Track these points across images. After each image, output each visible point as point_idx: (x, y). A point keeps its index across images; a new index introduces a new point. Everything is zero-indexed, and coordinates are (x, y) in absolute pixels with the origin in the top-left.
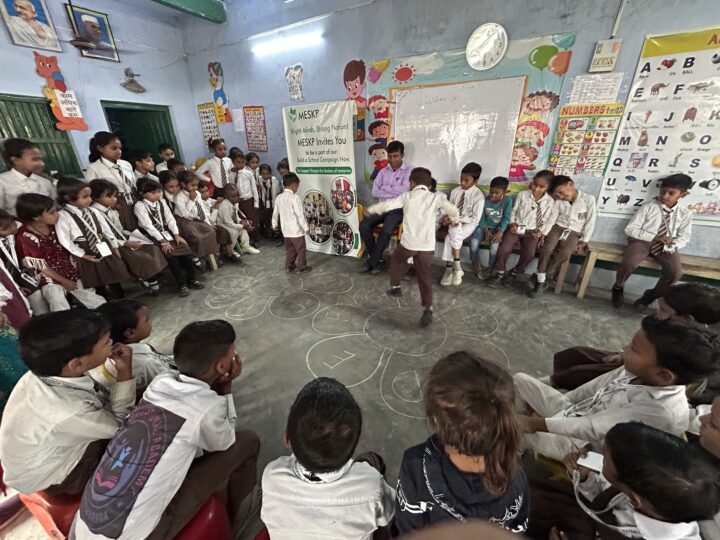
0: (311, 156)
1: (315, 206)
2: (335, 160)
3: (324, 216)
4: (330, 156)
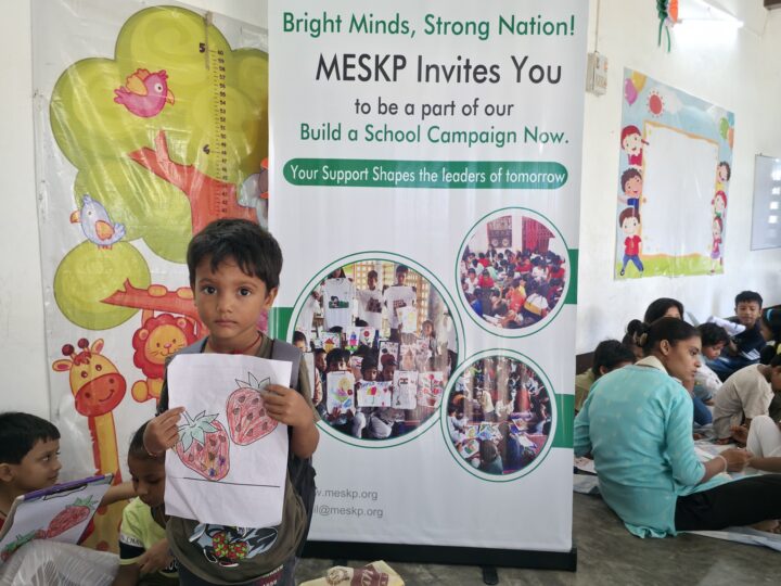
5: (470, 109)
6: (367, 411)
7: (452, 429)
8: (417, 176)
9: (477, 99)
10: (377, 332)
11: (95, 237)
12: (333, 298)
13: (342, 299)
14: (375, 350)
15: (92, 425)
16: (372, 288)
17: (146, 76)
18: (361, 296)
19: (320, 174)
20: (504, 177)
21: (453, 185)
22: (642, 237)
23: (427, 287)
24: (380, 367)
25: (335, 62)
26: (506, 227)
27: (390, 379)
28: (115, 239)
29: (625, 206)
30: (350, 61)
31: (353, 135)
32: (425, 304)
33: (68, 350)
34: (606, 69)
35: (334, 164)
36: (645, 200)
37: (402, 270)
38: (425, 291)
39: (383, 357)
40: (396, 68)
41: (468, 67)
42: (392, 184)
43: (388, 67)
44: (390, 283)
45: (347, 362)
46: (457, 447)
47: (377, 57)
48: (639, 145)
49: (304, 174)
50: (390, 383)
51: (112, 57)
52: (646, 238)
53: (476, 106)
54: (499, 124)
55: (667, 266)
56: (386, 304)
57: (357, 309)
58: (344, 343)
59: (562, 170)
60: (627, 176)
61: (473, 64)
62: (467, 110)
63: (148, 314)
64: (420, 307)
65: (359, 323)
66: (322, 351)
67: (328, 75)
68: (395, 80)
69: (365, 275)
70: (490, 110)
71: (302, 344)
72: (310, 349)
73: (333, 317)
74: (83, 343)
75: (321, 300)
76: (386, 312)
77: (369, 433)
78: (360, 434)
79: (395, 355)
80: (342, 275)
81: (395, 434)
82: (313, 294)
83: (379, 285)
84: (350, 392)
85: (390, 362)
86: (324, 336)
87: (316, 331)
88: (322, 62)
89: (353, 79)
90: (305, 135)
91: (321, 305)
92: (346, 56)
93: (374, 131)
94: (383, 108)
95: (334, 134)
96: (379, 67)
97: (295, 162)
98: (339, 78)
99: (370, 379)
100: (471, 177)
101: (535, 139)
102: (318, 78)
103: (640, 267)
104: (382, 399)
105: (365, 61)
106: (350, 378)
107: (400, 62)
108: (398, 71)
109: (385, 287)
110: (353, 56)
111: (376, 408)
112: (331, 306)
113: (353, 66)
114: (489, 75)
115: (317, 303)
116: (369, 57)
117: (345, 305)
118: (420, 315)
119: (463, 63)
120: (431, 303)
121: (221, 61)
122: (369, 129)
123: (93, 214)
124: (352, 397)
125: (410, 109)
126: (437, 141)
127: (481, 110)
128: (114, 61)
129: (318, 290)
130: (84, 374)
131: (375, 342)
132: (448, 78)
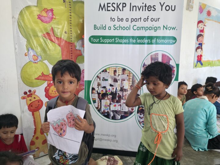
0: (117, 24)
1: (115, 81)
2: (156, 29)
3: (126, 90)
4: (149, 24)
5: (146, 20)
6: (113, 111)
7: (138, 117)
8: (129, 41)
9: (148, 16)
10: (116, 88)
11: (32, 60)
12: (103, 78)
13: (106, 78)
14: (116, 94)
15: (33, 115)
16: (115, 75)
17: (47, 11)
18: (112, 77)
19: (100, 40)
20: (156, 41)
21: (140, 44)
22: (203, 55)
23: (132, 75)
24: (117, 99)
25: (104, 5)
26: (156, 57)
27: (120, 102)
28: (38, 60)
29: (198, 46)
30: (109, 5)
31: (110, 28)
32: (131, 80)
33: (25, 93)
34: (193, 3)
35: (104, 37)
36: (204, 44)
37: (124, 70)
38: (131, 76)
39: (118, 96)
40: (123, 7)
41: (145, 6)
42: (121, 43)
43: (121, 7)
44: (120, 74)
45: (107, 97)
46: (140, 123)
47: (117, 3)
48: (203, 26)
49: (95, 40)
50: (120, 103)
51: (36, 5)
52: (204, 55)
53: (148, 19)
54: (155, 24)
55: (210, 64)
56: (119, 80)
57: (110, 81)
58: (106, 91)
59: (175, 39)
60: (199, 36)
61: (147, 5)
62: (145, 20)
63: (49, 82)
64: (129, 81)
65: (111, 85)
66: (100, 93)
67: (102, 9)
68: (123, 11)
69: (113, 71)
70: (152, 20)
71: (94, 91)
72: (96, 93)
73: (103, 84)
74: (30, 91)
75: (100, 78)
76: (119, 82)
77: (114, 118)
78: (111, 118)
79: (122, 95)
80: (106, 71)
81: (121, 118)
82: (98, 77)
83: (117, 74)
84: (108, 106)
85: (120, 97)
86: (101, 89)
87: (98, 88)
88: (100, 5)
89: (110, 10)
90: (95, 28)
91: (100, 80)
92: (108, 4)
93: (116, 27)
94: (119, 20)
95: (104, 28)
96: (118, 7)
97: (92, 37)
98: (105, 10)
99: (114, 102)
100: (146, 41)
101: (166, 29)
102: (99, 10)
103: (202, 64)
104: (118, 108)
105: (114, 5)
106: (108, 102)
107: (124, 5)
108: (124, 8)
109: (119, 75)
110: (110, 3)
111: (116, 111)
112: (103, 80)
113: (110, 7)
114: (152, 9)
115: (99, 79)
116: (115, 4)
117: (107, 80)
118: (129, 83)
119: (144, 5)
120: (133, 80)
121: (70, 5)
122: (115, 26)
123: (32, 53)
124: (109, 107)
125: (127, 20)
126: (136, 30)
127: (149, 20)
128: (37, 6)
129: (99, 75)
130: (30, 100)
131: (116, 91)
132: (139, 10)
